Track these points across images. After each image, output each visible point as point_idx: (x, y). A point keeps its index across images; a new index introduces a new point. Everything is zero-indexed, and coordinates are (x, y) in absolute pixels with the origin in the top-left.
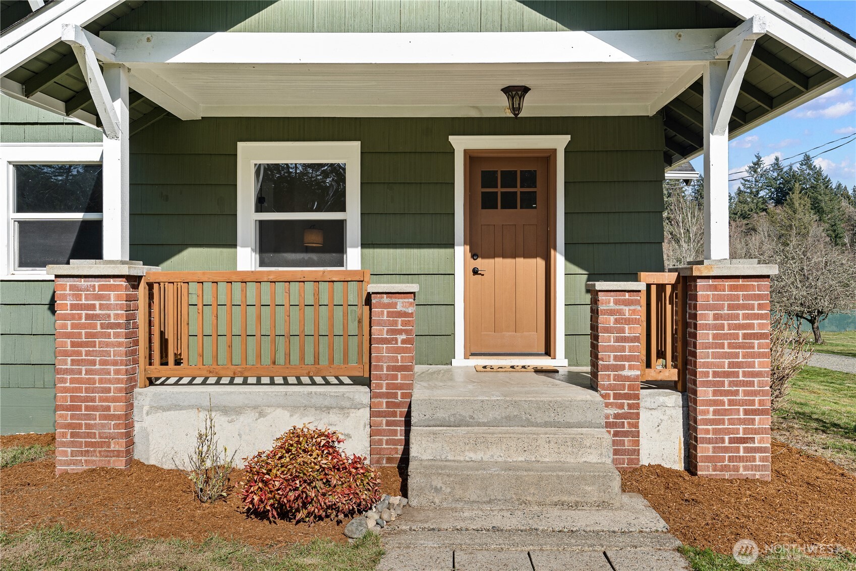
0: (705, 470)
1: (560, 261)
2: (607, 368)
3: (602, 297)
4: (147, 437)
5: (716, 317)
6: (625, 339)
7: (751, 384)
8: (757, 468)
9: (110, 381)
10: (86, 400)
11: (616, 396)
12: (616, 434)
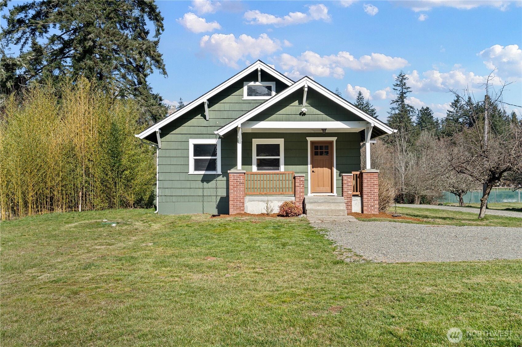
0: (365, 212)
1: (335, 170)
2: (345, 192)
3: (344, 177)
4: (247, 207)
5: (367, 181)
6: (349, 186)
7: (374, 194)
8: (376, 212)
9: (241, 195)
10: (236, 199)
11: (347, 198)
12: (347, 206)
